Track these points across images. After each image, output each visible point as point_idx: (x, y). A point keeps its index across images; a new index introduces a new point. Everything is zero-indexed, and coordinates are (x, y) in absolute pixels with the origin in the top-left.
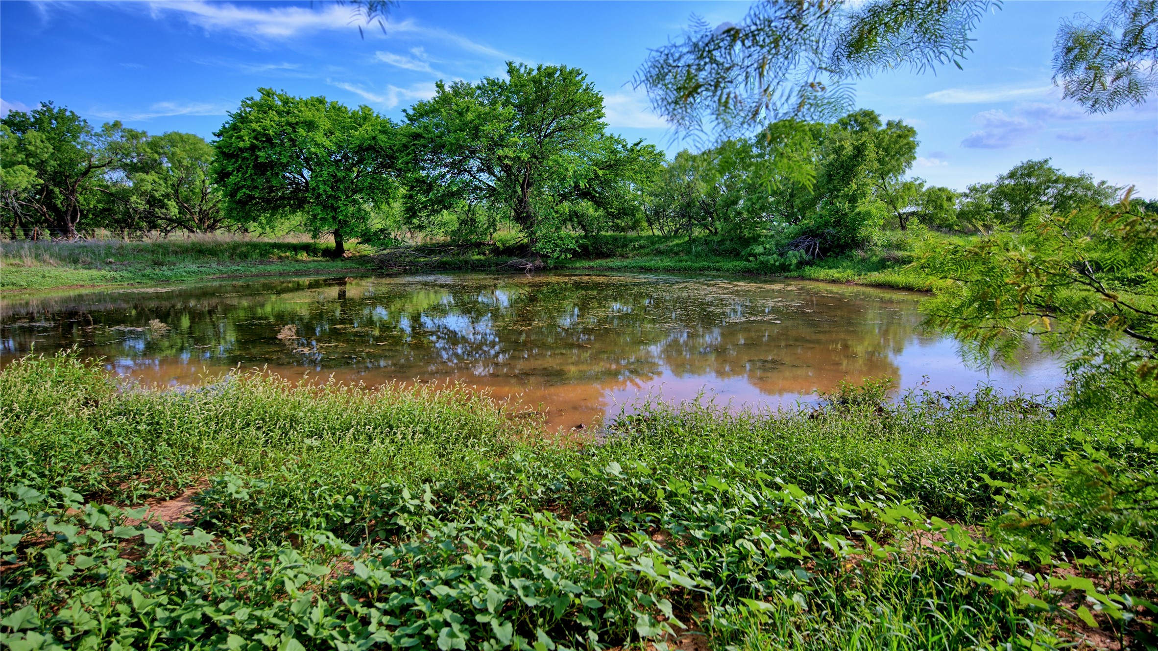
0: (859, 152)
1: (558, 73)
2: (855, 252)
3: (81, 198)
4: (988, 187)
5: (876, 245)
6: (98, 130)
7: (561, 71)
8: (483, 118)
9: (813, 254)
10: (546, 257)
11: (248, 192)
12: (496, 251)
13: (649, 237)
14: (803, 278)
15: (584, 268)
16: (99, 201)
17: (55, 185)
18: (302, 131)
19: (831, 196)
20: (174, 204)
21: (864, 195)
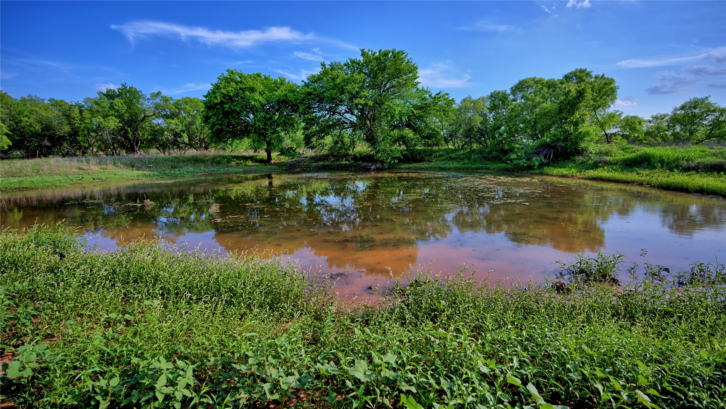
0: (581, 94)
1: (391, 54)
2: (577, 158)
3: (140, 133)
4: (665, 116)
5: (591, 153)
6: (149, 97)
7: (392, 52)
8: (347, 82)
9: (549, 158)
10: (382, 162)
11: (219, 127)
12: (355, 158)
13: (445, 150)
14: (542, 174)
15: (406, 168)
16: (149, 135)
17: (128, 127)
18: (247, 93)
19: (561, 123)
20: (186, 135)
21: (583, 121)
